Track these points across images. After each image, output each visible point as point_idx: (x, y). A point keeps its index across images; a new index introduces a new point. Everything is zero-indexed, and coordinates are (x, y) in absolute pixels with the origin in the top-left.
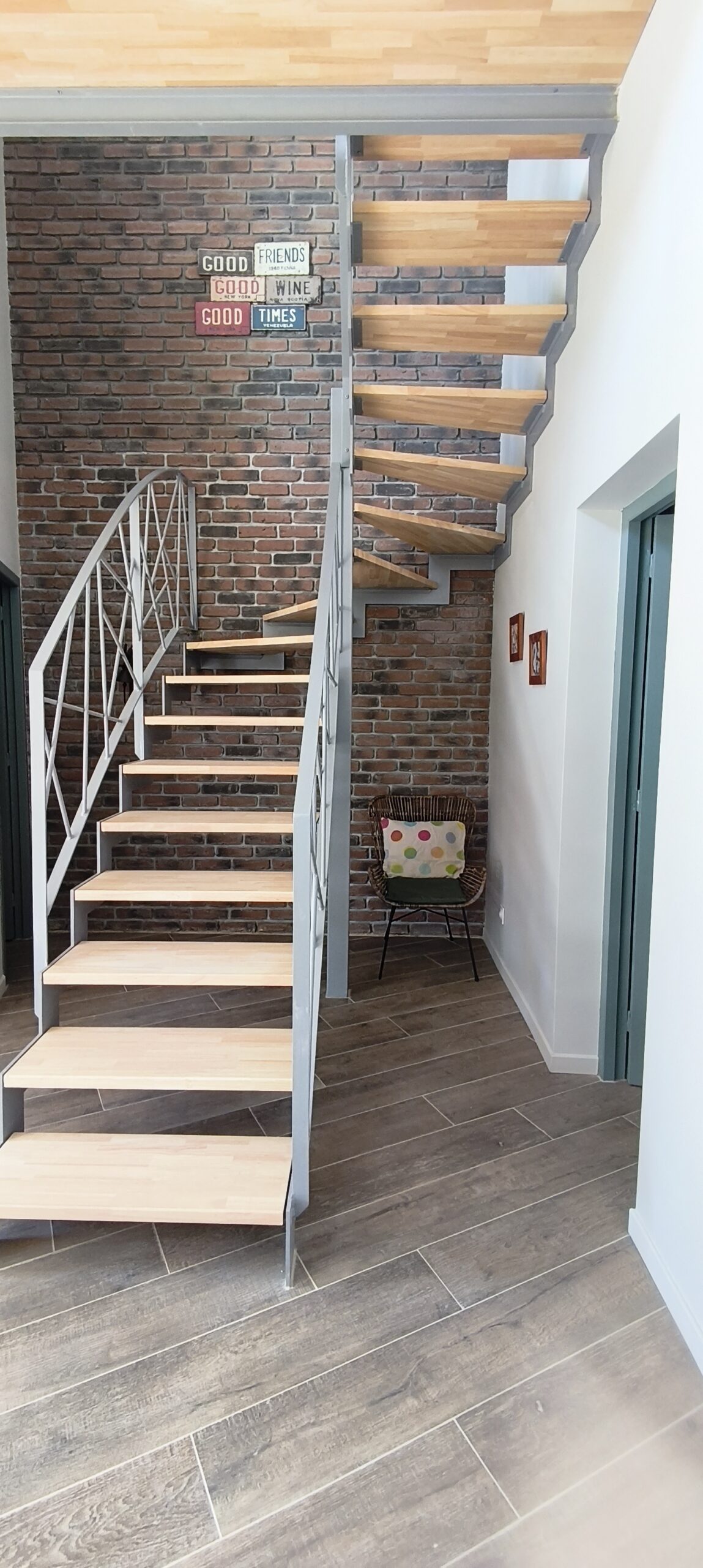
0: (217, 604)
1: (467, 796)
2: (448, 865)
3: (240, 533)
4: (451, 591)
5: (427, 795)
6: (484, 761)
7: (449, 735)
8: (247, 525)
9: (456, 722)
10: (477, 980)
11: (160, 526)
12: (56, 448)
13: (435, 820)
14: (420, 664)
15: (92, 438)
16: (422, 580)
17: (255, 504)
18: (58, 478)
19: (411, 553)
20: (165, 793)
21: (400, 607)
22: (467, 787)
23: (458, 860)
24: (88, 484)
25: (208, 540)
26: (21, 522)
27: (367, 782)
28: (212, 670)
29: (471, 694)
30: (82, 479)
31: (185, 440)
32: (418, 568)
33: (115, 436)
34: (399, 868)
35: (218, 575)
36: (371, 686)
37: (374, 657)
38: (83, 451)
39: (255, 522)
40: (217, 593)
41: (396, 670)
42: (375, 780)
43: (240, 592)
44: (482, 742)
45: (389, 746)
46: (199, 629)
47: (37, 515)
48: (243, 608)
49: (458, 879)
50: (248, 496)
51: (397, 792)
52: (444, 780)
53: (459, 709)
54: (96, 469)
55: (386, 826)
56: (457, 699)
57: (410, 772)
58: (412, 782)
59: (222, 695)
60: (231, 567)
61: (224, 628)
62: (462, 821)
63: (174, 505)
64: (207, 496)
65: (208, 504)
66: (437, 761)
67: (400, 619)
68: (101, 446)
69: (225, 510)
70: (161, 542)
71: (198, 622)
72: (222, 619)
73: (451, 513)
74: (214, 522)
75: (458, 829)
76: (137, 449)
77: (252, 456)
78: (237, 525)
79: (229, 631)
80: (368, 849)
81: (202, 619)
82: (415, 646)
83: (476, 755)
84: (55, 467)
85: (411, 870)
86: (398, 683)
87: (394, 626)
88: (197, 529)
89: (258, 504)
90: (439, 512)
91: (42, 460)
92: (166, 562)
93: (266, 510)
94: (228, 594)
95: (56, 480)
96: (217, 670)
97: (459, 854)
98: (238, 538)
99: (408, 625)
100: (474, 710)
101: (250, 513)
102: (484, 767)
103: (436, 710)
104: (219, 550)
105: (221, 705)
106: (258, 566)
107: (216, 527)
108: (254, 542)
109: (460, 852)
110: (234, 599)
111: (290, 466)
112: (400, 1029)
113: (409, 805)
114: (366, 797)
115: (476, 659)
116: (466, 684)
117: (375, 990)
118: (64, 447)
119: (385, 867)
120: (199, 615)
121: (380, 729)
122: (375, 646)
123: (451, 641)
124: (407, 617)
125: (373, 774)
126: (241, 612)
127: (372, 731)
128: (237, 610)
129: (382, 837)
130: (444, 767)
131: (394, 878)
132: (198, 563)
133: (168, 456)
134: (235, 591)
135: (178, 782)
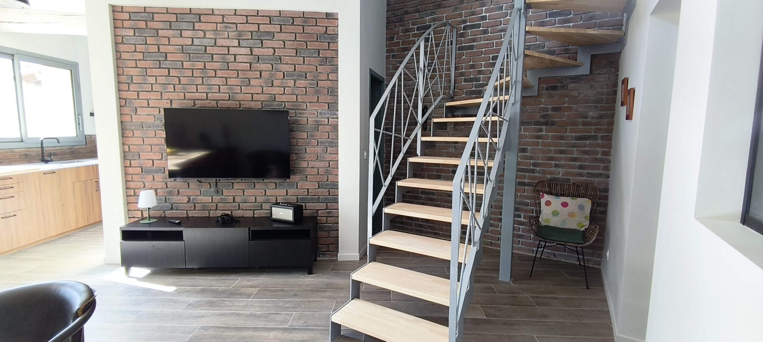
0: (463, 83)
1: (595, 185)
2: (578, 222)
3: (476, 47)
4: (591, 66)
5: (570, 183)
6: (608, 165)
7: (585, 149)
8: (480, 43)
9: (590, 141)
10: (588, 288)
11: (436, 49)
12: (401, 20)
13: (573, 197)
14: (569, 109)
15: (415, 13)
16: (571, 62)
17: (484, 32)
18: (401, 33)
19: (567, 47)
20: (436, 172)
21: (559, 78)
22: (596, 179)
23: (585, 220)
24: (412, 34)
25: (461, 53)
26: (387, 54)
27: (534, 173)
28: (459, 115)
29: (601, 125)
30: (410, 32)
31: (453, 7)
32: (571, 55)
33: (424, 10)
34: (548, 220)
35: (464, 69)
36: (539, 121)
37: (542, 106)
38: (411, 20)
39: (483, 41)
40: (463, 78)
41: (554, 112)
42: (539, 172)
43: (474, 76)
44: (607, 153)
45: (549, 154)
46: (454, 96)
47: (393, 50)
48: (475, 84)
49: (583, 231)
50: (481, 29)
51: (551, 180)
52: (581, 175)
53: (593, 134)
54: (416, 27)
55: (542, 198)
56: (592, 129)
57: (560, 169)
58: (561, 174)
59: (463, 127)
60: (470, 65)
61: (465, 95)
62: (590, 199)
63: (444, 38)
64: (462, 31)
65: (462, 35)
66: (577, 163)
67: (558, 84)
68: (418, 16)
69: (470, 37)
70: (436, 57)
71: (454, 92)
72: (465, 90)
73: (593, 22)
74: (464, 43)
75: (587, 203)
76: (433, 15)
77: (484, 8)
78: (475, 44)
79: (468, 96)
80: (533, 209)
81: (456, 91)
82: (567, 99)
83: (602, 161)
84: (400, 29)
85: (555, 222)
86: (556, 120)
87: (555, 88)
88: (456, 48)
89: (485, 32)
90: (586, 22)
91: (395, 26)
92: (438, 66)
93: (489, 34)
94: (468, 78)
95: (400, 34)
96: (461, 115)
97: (586, 217)
98: (475, 50)
99: (562, 87)
100: (603, 134)
101: (481, 37)
102: (607, 168)
103: (578, 134)
104: (465, 57)
105: (462, 132)
106: (483, 63)
107: (465, 46)
108: (482, 51)
109: (587, 216)
110: (471, 80)
111: (502, 10)
112: (533, 303)
113: (559, 188)
114: (534, 181)
115: (606, 105)
116: (598, 120)
117: (526, 282)
118: (404, 19)
119: (540, 219)
120: (454, 89)
121: (544, 144)
122: (543, 100)
123: (589, 95)
124: (563, 83)
125: (538, 169)
126: (474, 86)
127: (538, 146)
128: (472, 85)
129: (540, 203)
130: (581, 167)
131: (544, 226)
132: (455, 64)
133: (446, 16)
134: (472, 76)
135: (441, 168)
